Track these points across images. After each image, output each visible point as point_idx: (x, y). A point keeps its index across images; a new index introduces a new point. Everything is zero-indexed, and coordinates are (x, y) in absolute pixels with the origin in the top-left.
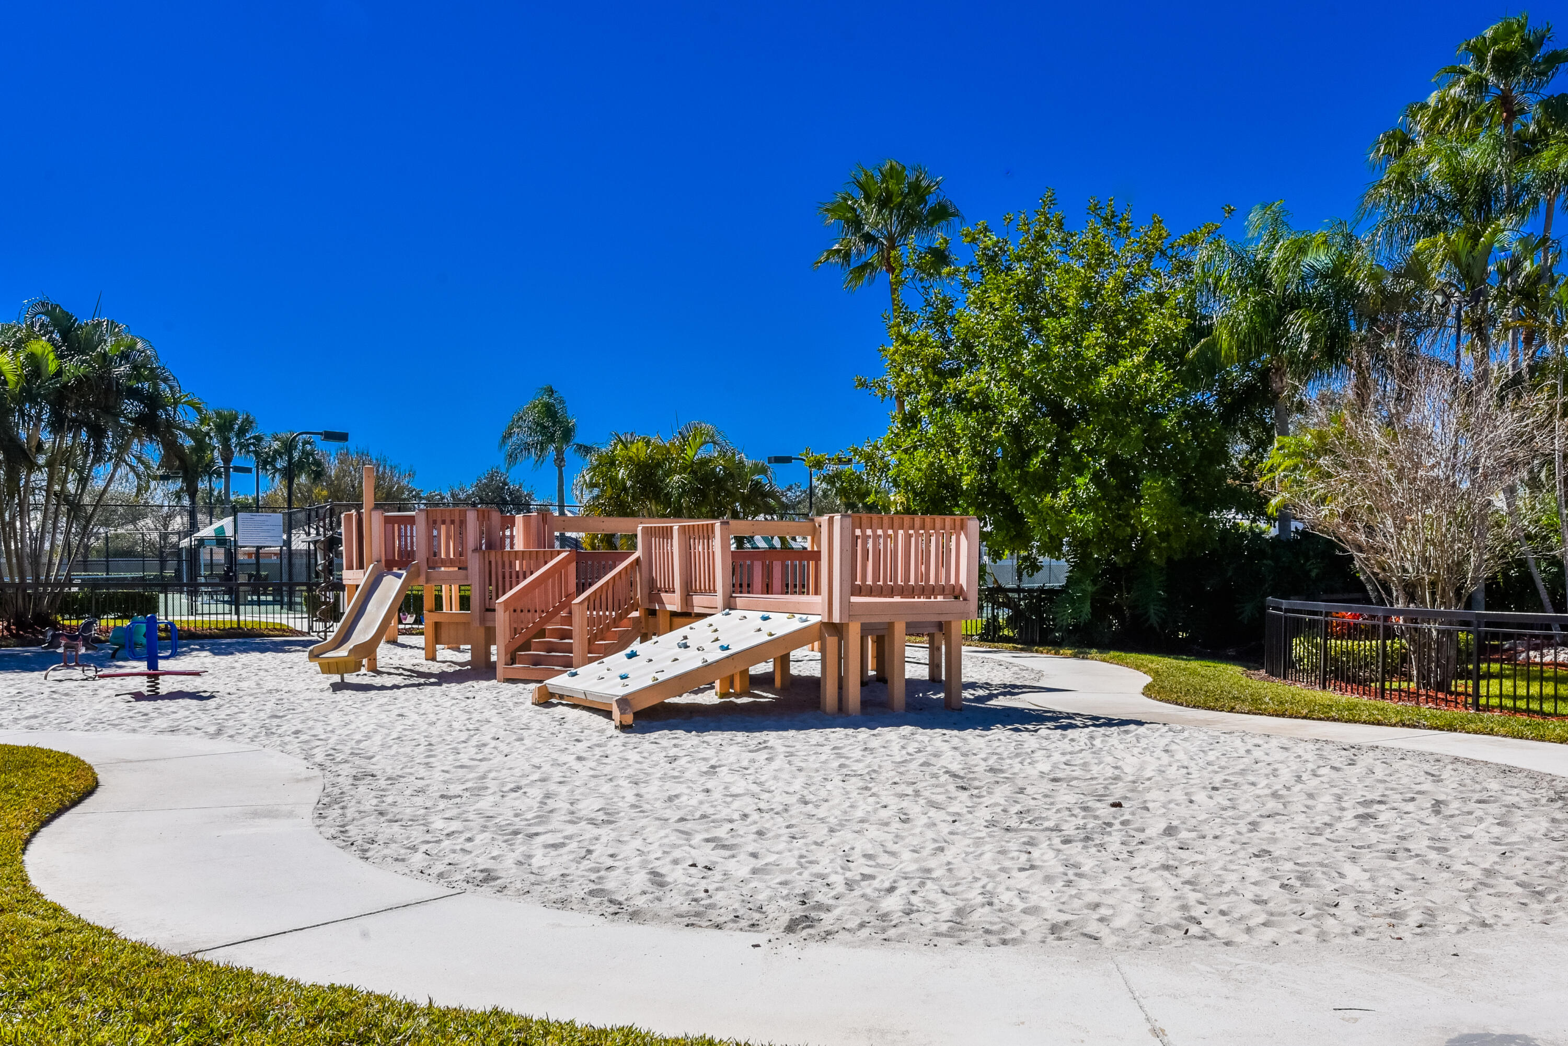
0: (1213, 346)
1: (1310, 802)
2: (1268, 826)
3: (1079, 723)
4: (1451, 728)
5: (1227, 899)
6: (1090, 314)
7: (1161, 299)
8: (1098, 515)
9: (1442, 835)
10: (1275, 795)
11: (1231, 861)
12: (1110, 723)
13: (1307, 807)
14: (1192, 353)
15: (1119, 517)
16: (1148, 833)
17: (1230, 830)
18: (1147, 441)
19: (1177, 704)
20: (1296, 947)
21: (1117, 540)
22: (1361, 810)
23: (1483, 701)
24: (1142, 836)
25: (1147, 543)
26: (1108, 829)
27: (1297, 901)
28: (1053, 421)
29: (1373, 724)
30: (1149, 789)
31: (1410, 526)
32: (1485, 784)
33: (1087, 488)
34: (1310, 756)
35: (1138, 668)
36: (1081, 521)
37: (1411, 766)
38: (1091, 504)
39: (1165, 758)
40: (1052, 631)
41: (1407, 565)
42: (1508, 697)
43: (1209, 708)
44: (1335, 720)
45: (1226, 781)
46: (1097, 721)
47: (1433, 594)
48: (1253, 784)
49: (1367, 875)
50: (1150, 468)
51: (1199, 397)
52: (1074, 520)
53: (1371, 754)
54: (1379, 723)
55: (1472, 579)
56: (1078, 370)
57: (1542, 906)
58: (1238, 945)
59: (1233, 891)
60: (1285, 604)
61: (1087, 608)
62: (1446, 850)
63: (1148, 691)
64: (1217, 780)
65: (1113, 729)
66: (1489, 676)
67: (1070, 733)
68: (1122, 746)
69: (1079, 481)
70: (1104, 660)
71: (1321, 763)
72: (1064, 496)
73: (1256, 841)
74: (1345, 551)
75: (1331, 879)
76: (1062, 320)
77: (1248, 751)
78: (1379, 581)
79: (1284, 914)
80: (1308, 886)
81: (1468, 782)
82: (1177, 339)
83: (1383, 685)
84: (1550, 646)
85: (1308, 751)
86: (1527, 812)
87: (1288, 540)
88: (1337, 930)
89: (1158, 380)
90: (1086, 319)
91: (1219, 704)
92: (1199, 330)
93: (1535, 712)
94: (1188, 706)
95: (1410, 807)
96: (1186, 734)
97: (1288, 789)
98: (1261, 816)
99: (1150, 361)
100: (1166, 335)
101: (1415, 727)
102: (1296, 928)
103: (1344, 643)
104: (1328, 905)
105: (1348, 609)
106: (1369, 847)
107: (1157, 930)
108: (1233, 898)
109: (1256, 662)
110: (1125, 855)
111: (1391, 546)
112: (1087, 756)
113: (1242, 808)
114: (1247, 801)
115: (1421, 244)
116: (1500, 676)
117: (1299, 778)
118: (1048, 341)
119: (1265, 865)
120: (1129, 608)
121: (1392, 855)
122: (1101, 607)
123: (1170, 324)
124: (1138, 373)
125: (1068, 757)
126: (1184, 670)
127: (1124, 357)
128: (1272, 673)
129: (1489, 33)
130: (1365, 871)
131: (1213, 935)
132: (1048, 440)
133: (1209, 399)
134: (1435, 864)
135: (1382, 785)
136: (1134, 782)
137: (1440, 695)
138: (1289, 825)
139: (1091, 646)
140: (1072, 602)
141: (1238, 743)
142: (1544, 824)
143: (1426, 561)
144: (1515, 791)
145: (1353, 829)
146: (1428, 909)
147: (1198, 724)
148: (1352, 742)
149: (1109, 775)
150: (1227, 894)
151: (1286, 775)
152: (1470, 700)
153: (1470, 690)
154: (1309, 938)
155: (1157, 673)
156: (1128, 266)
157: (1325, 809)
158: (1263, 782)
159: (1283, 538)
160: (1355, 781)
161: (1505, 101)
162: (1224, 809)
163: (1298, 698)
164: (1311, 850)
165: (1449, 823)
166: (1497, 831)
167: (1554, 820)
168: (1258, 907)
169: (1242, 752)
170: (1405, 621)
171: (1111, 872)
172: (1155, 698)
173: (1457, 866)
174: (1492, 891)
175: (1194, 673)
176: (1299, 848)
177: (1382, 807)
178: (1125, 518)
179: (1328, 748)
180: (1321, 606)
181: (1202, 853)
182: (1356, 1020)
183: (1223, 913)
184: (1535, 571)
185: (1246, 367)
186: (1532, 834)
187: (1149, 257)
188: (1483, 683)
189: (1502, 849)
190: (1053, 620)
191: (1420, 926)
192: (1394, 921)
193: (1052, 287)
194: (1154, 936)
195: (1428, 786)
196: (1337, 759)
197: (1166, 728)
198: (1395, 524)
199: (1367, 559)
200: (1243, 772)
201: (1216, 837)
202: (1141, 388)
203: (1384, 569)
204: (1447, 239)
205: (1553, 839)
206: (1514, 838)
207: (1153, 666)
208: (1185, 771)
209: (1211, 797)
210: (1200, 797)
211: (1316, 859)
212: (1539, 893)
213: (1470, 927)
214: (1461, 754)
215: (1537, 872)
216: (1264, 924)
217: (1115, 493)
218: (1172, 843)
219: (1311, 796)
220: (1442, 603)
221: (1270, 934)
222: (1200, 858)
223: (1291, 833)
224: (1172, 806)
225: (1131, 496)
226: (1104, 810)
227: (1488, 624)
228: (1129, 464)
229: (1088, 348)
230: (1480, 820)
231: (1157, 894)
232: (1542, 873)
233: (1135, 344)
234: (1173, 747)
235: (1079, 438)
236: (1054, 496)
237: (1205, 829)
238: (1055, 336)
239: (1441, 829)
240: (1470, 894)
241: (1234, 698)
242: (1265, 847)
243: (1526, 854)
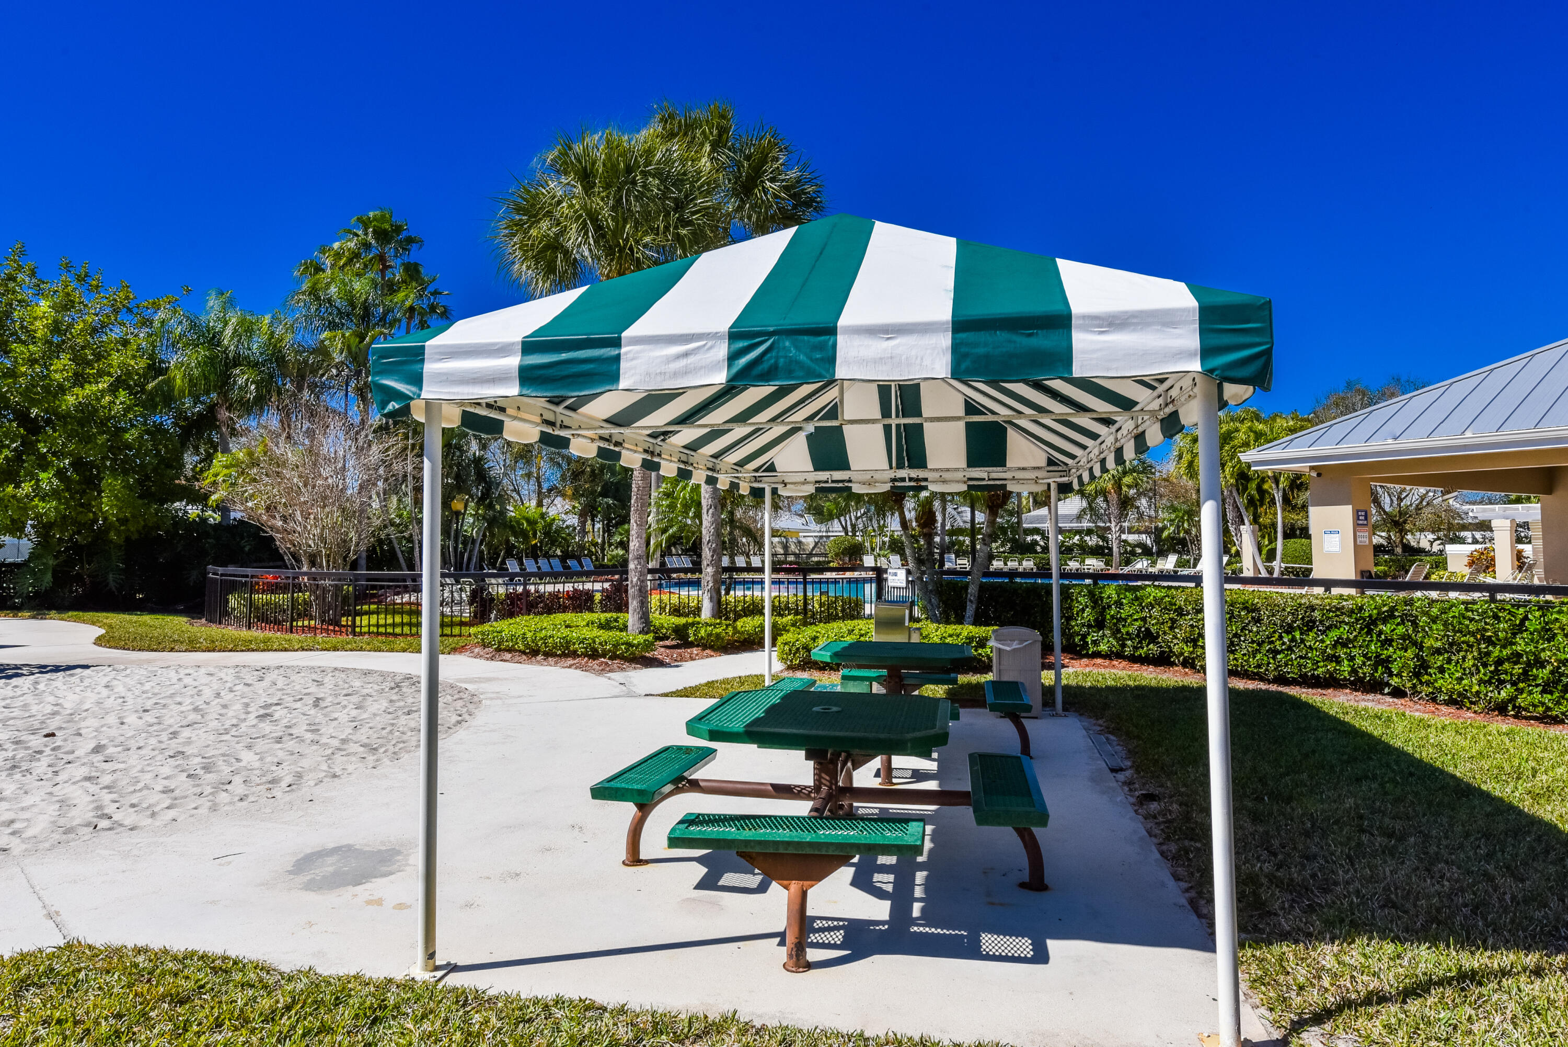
0: (169, 382)
1: (223, 711)
2: (186, 733)
3: (25, 672)
4: (335, 649)
5: (138, 794)
6: (58, 346)
7: (125, 343)
8: (60, 503)
9: (317, 721)
10: (196, 709)
11: (148, 765)
12: (57, 669)
13: (220, 715)
14: (150, 386)
15: (82, 505)
16: (77, 753)
17: (153, 741)
18: (110, 449)
19: (124, 649)
20: (192, 819)
21: (80, 523)
22: (262, 712)
23: (358, 630)
24: (70, 757)
25: (108, 526)
26: (38, 756)
27: (198, 785)
28: (19, 426)
29: (282, 650)
30: (85, 719)
31: (312, 517)
32: (352, 684)
33: (50, 482)
34: (229, 678)
35: (93, 623)
36: (43, 508)
37: (303, 677)
38: (55, 494)
39: (105, 692)
40: (12, 598)
41: (311, 542)
42: (373, 626)
43: (153, 650)
44: (253, 650)
45: (156, 704)
46: (43, 669)
47: (328, 562)
48: (180, 703)
49: (258, 756)
50: (113, 470)
51: (157, 419)
52: (37, 506)
53: (276, 672)
54: (286, 650)
55: (354, 551)
56: (46, 389)
57: (375, 757)
58: (141, 828)
59: (146, 787)
60: (221, 570)
61: (49, 577)
62: (318, 730)
63: (99, 641)
64: (149, 704)
65: (59, 674)
66: (361, 614)
67: (14, 681)
68: (65, 687)
69: (43, 475)
70: (62, 619)
71: (237, 682)
72: (27, 488)
73: (174, 746)
74: (267, 533)
75: (229, 764)
76: (31, 347)
77: (180, 680)
78: (291, 553)
79: (186, 797)
80: (210, 772)
81: (341, 683)
82: (137, 374)
83: (291, 624)
84: (407, 592)
85: (228, 676)
86: (376, 698)
87: (228, 525)
88: (227, 800)
89: (121, 403)
90: (53, 350)
91: (161, 646)
92: (156, 368)
93: (390, 634)
94: (134, 650)
95: (298, 705)
96: (128, 671)
97: (208, 703)
98: (182, 726)
99: (113, 389)
100: (127, 370)
101: (311, 650)
102: (194, 806)
103: (269, 597)
104: (223, 784)
105: (269, 573)
106: (263, 737)
107: (68, 831)
108: (145, 792)
109: (199, 613)
110: (50, 775)
111: (299, 529)
112: (29, 699)
113: (166, 723)
114: (172, 717)
115: (325, 334)
116: (369, 613)
117: (218, 695)
118: (16, 362)
119: (178, 762)
120: (89, 576)
121: (279, 740)
122: (62, 576)
123: (132, 362)
124: (103, 396)
125: (8, 701)
126: (135, 622)
127: (90, 383)
128: (210, 621)
129: (371, 214)
130: (257, 754)
131: (121, 825)
132: (13, 441)
133: (167, 421)
134: (308, 741)
135: (281, 692)
136: (71, 714)
137: (331, 628)
138: (204, 730)
139: (49, 609)
140: (33, 573)
141: (172, 674)
142: (385, 704)
143: (323, 539)
144: (371, 685)
145: (254, 726)
146: (297, 772)
147: (140, 663)
148: (263, 665)
149: (48, 711)
150: (140, 790)
151: (208, 693)
152: (350, 629)
153: (350, 623)
154: (203, 811)
155: (110, 626)
156: (97, 315)
157: (234, 714)
158: (188, 701)
159: (224, 523)
160: (261, 692)
161: (382, 258)
162: (150, 726)
163: (226, 637)
164: (218, 746)
165: (324, 712)
166: (354, 713)
167: (391, 701)
168: (165, 795)
169: (174, 680)
170: (308, 579)
171: (33, 791)
172: (105, 646)
173: (324, 740)
174: (344, 753)
175: (145, 624)
176: (208, 746)
177: (278, 707)
178: (87, 506)
179: (244, 671)
180: (249, 571)
181: (124, 762)
182: (230, 862)
183: (133, 806)
184: (397, 546)
185: (197, 401)
186: (376, 712)
187: (116, 311)
188: (358, 618)
189: (354, 724)
190: (14, 588)
191: (290, 786)
192: (270, 786)
193: (22, 320)
194: (65, 837)
195: (313, 689)
196: (249, 678)
197: (111, 669)
198: (302, 515)
199: (283, 538)
200: (172, 696)
201: (139, 748)
202: (105, 408)
203: (294, 545)
204: (343, 336)
205: (389, 713)
206: (365, 716)
207: (108, 621)
208: (122, 700)
209: (141, 718)
210: (131, 719)
211: (220, 752)
212: (374, 749)
213: (325, 780)
214: (339, 665)
215: (376, 736)
216: (168, 808)
217: (78, 487)
218: (100, 757)
219: (225, 706)
220: (334, 567)
221: (172, 813)
222: (122, 766)
223: (204, 736)
224: (104, 729)
225: (93, 490)
226: (36, 742)
227: (368, 580)
228: (92, 465)
229: (56, 371)
230: (345, 707)
231: (75, 802)
232: (378, 736)
233: (101, 374)
234: (115, 683)
235: (45, 442)
236: (17, 486)
237: (133, 744)
238: (23, 359)
239: (316, 717)
240: (329, 758)
241: (174, 641)
242: (180, 750)
243: (370, 725)
